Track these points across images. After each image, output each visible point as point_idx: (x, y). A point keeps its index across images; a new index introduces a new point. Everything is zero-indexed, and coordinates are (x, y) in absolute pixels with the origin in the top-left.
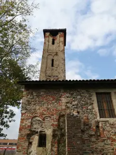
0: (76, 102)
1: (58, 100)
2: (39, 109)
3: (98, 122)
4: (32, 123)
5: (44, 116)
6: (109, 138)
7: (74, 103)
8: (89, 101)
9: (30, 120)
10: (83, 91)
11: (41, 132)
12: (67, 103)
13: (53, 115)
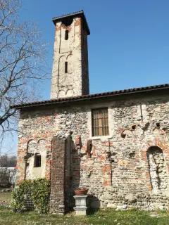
0: (70, 122)
1: (52, 122)
2: (34, 133)
3: (90, 141)
4: (28, 147)
5: (38, 139)
6: (99, 156)
7: (67, 123)
8: (83, 120)
9: (26, 144)
10: (78, 109)
11: (36, 154)
12: (61, 123)
13: (46, 137)
